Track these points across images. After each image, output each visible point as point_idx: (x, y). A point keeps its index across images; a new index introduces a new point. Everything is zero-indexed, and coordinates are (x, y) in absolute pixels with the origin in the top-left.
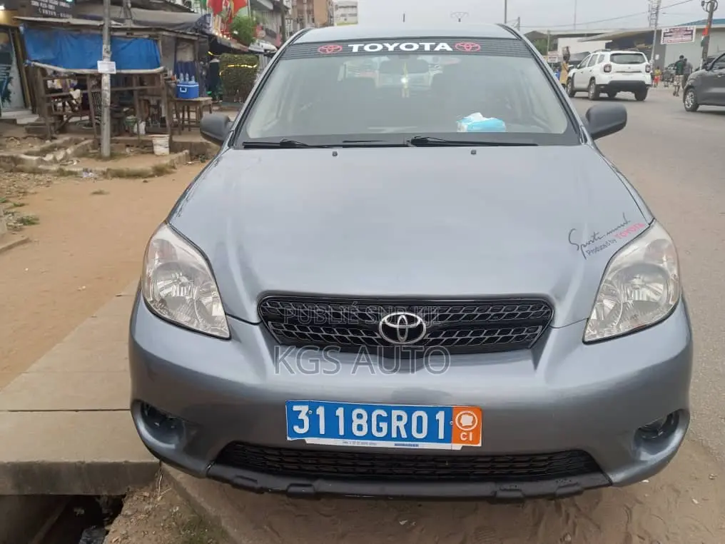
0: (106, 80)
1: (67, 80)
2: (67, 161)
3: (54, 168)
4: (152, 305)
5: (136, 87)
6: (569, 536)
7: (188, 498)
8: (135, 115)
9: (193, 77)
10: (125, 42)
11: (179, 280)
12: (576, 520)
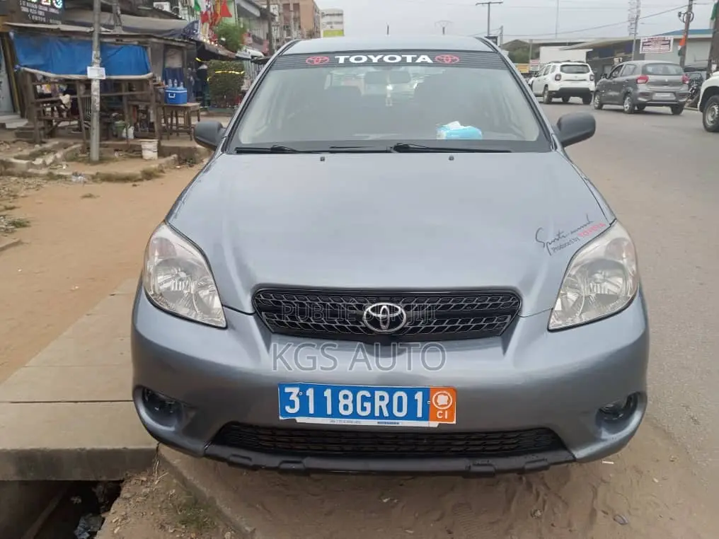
0: (95, 85)
1: (57, 85)
2: (57, 165)
3: (44, 171)
4: (153, 298)
5: (125, 93)
6: (538, 511)
7: (183, 481)
8: (124, 120)
9: (182, 83)
10: (114, 48)
11: (178, 275)
12: (546, 498)
